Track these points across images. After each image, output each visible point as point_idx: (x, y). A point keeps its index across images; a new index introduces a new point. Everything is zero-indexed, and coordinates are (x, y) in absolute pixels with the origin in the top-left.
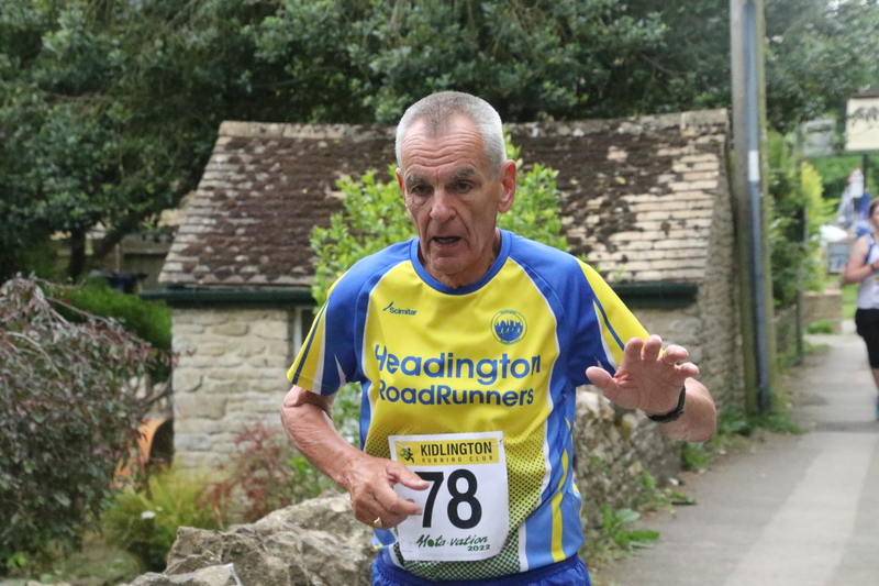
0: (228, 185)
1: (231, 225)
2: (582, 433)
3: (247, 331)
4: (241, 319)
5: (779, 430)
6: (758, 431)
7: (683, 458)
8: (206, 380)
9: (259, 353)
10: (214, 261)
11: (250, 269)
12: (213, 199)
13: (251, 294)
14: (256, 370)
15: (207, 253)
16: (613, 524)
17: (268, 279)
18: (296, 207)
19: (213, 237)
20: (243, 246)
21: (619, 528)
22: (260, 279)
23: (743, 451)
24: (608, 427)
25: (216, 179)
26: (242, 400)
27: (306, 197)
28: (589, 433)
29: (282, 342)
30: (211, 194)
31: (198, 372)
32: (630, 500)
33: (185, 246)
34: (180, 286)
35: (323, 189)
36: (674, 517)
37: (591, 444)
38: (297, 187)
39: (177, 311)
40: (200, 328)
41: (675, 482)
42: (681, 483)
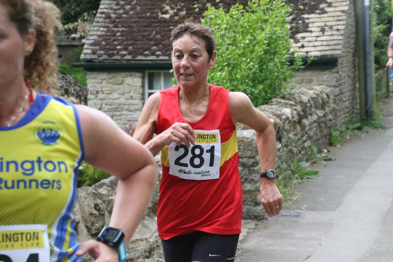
0: (112, 11)
1: (114, 31)
2: (284, 126)
3: (122, 83)
4: (120, 77)
5: (376, 128)
6: (366, 128)
7: (330, 140)
8: (103, 106)
9: (129, 93)
10: (106, 49)
11: (124, 52)
12: (104, 18)
13: (124, 65)
14: (127, 101)
15: (102, 45)
16: (297, 168)
17: (132, 57)
18: (145, 22)
19: (105, 37)
20: (120, 42)
21: (300, 170)
22: (129, 57)
23: (358, 137)
24: (296, 124)
25: (105, 8)
26: (120, 115)
27: (149, 17)
28: (287, 127)
29: (139, 88)
30: (103, 16)
31: (100, 102)
32: (305, 158)
33: (92, 41)
34: (90, 61)
35: (158, 13)
36: (325, 165)
37: (288, 132)
38: (144, 12)
39: (89, 73)
40: (100, 81)
41: (326, 151)
42: (328, 151)
